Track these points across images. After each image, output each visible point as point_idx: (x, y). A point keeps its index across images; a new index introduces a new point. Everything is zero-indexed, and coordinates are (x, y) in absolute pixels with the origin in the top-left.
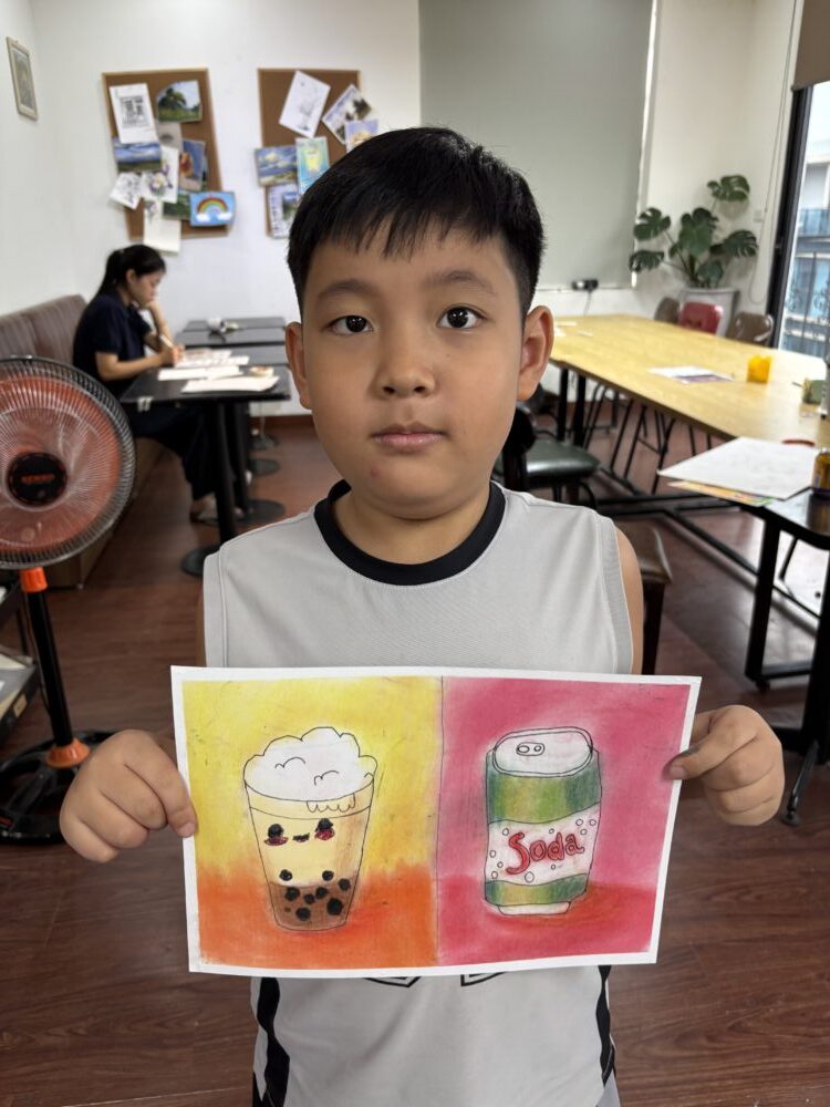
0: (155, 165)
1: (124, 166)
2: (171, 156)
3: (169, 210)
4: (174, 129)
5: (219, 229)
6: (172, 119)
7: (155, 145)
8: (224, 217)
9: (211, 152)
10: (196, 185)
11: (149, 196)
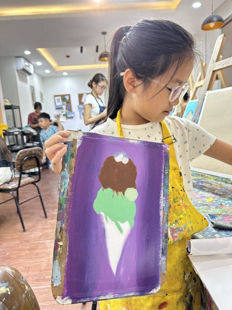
0: (62, 108)
1: (57, 109)
2: (64, 107)
3: (64, 115)
4: (65, 103)
5: (72, 118)
6: (65, 101)
7: (62, 106)
8: (72, 116)
9: (70, 106)
10: (68, 111)
11: (61, 113)
